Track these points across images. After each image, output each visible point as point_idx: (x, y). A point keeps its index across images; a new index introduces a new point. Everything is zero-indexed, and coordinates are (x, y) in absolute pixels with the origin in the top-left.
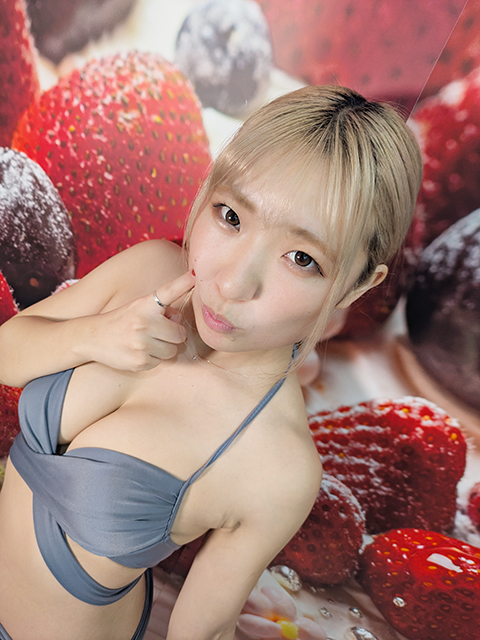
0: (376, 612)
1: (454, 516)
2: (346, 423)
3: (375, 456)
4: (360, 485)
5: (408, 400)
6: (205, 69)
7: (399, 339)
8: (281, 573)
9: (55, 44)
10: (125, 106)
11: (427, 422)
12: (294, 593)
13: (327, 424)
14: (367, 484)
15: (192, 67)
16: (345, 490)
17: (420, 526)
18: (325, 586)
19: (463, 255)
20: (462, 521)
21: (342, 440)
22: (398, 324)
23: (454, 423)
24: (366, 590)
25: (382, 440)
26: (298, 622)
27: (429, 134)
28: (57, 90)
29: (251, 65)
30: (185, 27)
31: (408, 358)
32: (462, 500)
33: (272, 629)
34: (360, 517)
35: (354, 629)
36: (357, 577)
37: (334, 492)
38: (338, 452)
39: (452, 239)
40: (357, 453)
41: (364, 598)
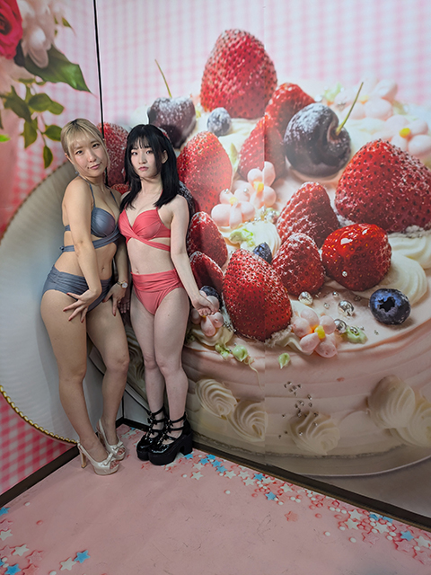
0: (341, 287)
1: (336, 218)
2: (292, 207)
3: (305, 213)
4: (307, 229)
5: (303, 186)
6: (216, 128)
7: (290, 168)
8: (303, 298)
9: (178, 144)
10: (199, 149)
11: (311, 190)
12: (312, 305)
13: (286, 213)
14: (308, 227)
15: (213, 129)
16: (303, 236)
17: (332, 232)
18: (320, 290)
19: (292, 135)
20: (340, 218)
21: (293, 215)
22: (288, 164)
23: (317, 184)
24: (333, 279)
25: (304, 206)
26: (321, 323)
27: (271, 113)
28: (181, 155)
29: (226, 121)
30: (209, 121)
31: (296, 172)
32: (335, 211)
33: (315, 338)
34: (313, 244)
35: (339, 304)
36: (327, 275)
37: (301, 239)
38: (294, 221)
39: (288, 133)
40: (300, 217)
41: (333, 284)
